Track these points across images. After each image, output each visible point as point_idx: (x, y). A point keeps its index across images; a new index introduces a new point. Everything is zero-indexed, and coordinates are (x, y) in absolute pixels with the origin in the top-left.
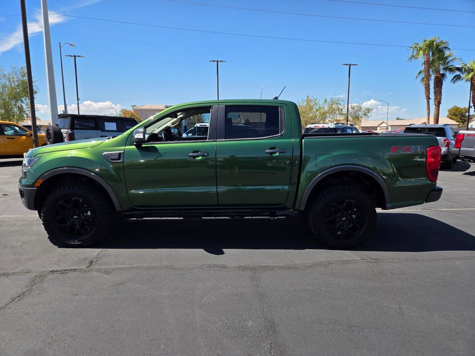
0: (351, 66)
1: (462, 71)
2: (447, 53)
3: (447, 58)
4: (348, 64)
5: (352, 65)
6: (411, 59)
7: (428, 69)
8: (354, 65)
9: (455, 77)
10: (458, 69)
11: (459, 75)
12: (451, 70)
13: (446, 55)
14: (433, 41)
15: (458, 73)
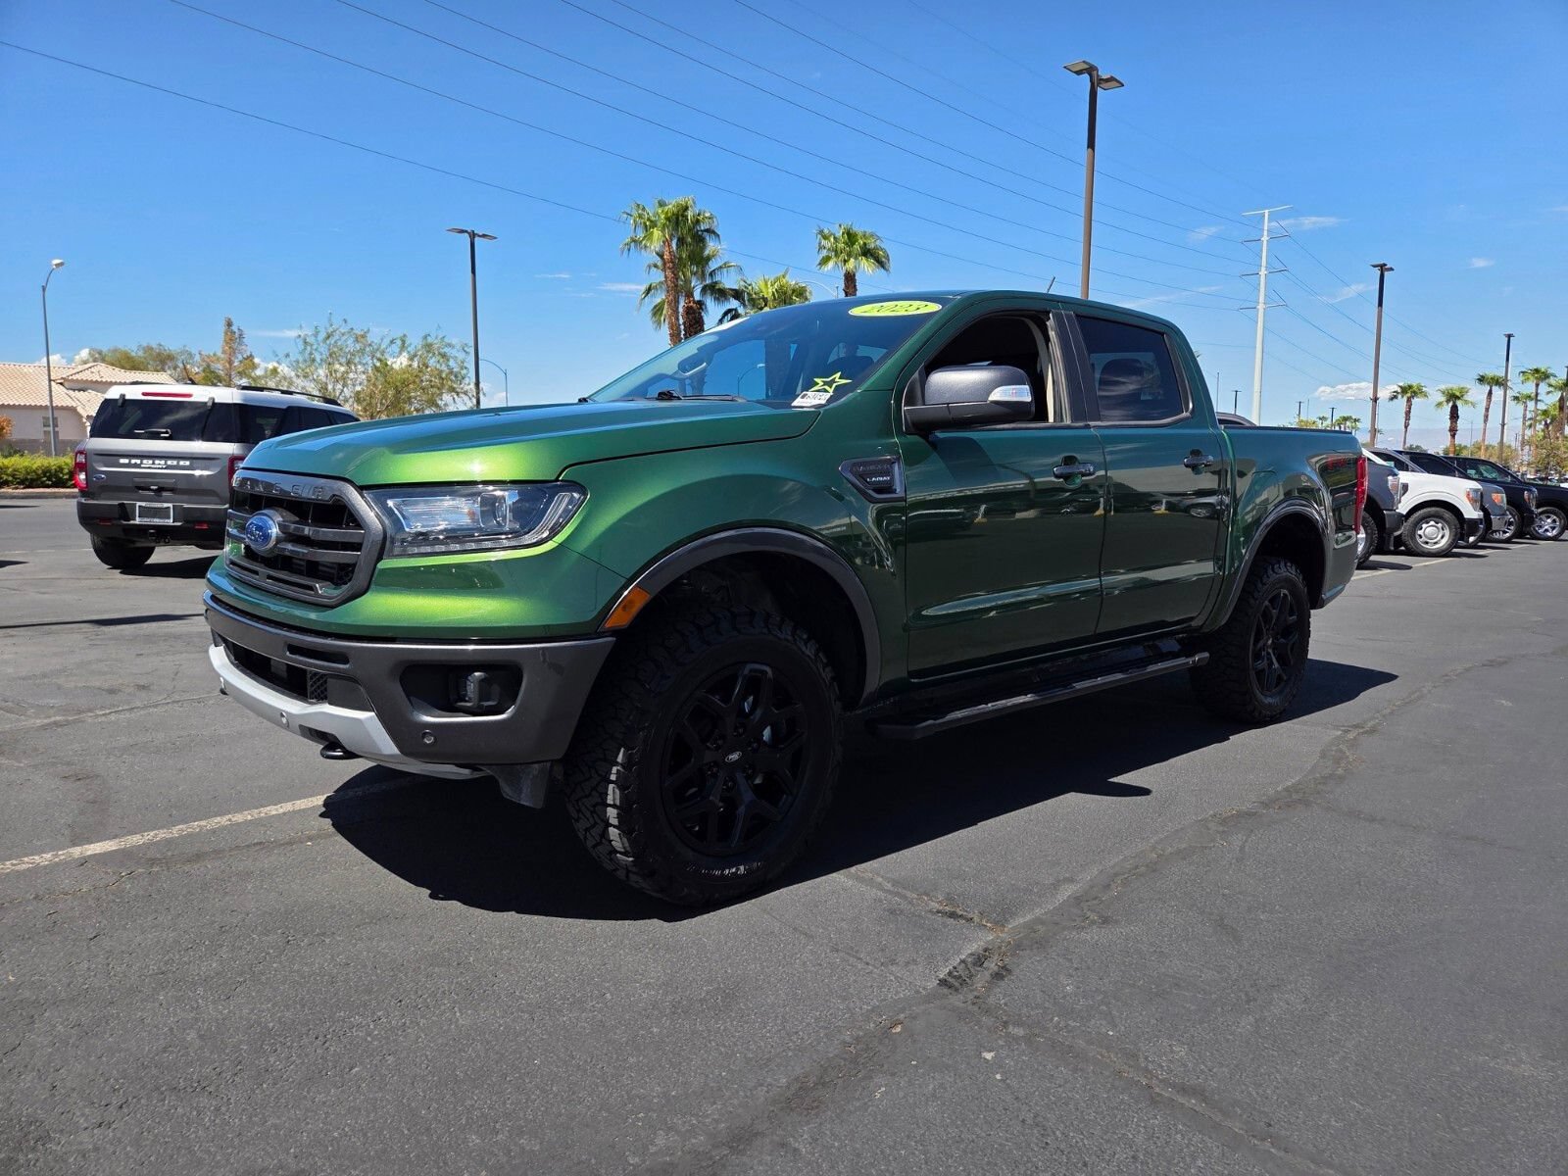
0: (476, 239)
1: (743, 299)
2: (711, 246)
3: (709, 258)
4: (466, 231)
5: (479, 236)
6: (629, 250)
7: (674, 283)
8: (484, 236)
9: (726, 314)
10: (737, 295)
11: (736, 310)
12: (721, 294)
13: (706, 253)
14: (686, 208)
15: (734, 304)
